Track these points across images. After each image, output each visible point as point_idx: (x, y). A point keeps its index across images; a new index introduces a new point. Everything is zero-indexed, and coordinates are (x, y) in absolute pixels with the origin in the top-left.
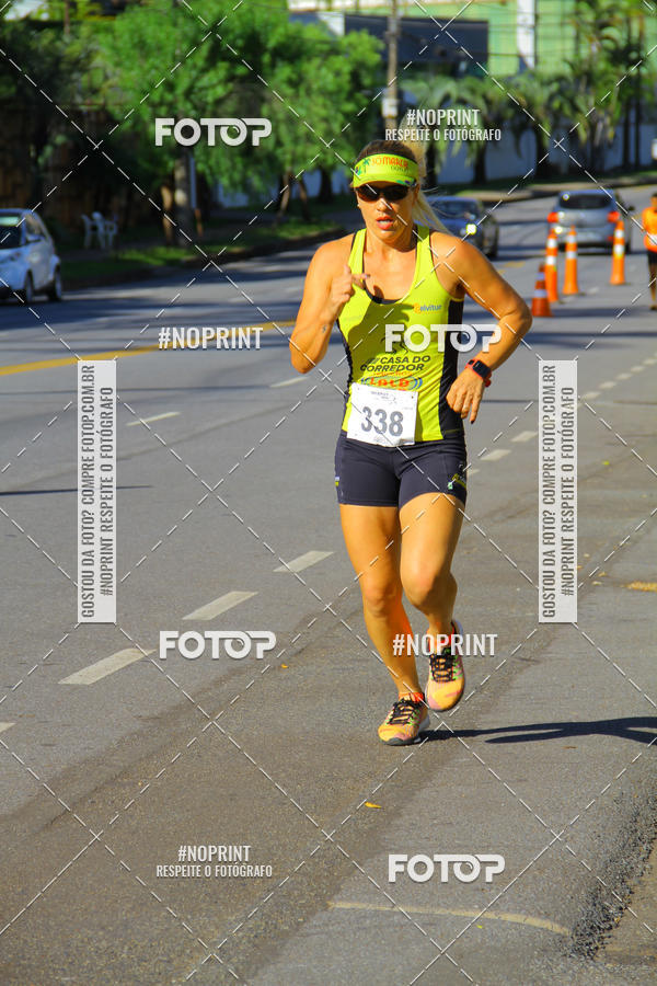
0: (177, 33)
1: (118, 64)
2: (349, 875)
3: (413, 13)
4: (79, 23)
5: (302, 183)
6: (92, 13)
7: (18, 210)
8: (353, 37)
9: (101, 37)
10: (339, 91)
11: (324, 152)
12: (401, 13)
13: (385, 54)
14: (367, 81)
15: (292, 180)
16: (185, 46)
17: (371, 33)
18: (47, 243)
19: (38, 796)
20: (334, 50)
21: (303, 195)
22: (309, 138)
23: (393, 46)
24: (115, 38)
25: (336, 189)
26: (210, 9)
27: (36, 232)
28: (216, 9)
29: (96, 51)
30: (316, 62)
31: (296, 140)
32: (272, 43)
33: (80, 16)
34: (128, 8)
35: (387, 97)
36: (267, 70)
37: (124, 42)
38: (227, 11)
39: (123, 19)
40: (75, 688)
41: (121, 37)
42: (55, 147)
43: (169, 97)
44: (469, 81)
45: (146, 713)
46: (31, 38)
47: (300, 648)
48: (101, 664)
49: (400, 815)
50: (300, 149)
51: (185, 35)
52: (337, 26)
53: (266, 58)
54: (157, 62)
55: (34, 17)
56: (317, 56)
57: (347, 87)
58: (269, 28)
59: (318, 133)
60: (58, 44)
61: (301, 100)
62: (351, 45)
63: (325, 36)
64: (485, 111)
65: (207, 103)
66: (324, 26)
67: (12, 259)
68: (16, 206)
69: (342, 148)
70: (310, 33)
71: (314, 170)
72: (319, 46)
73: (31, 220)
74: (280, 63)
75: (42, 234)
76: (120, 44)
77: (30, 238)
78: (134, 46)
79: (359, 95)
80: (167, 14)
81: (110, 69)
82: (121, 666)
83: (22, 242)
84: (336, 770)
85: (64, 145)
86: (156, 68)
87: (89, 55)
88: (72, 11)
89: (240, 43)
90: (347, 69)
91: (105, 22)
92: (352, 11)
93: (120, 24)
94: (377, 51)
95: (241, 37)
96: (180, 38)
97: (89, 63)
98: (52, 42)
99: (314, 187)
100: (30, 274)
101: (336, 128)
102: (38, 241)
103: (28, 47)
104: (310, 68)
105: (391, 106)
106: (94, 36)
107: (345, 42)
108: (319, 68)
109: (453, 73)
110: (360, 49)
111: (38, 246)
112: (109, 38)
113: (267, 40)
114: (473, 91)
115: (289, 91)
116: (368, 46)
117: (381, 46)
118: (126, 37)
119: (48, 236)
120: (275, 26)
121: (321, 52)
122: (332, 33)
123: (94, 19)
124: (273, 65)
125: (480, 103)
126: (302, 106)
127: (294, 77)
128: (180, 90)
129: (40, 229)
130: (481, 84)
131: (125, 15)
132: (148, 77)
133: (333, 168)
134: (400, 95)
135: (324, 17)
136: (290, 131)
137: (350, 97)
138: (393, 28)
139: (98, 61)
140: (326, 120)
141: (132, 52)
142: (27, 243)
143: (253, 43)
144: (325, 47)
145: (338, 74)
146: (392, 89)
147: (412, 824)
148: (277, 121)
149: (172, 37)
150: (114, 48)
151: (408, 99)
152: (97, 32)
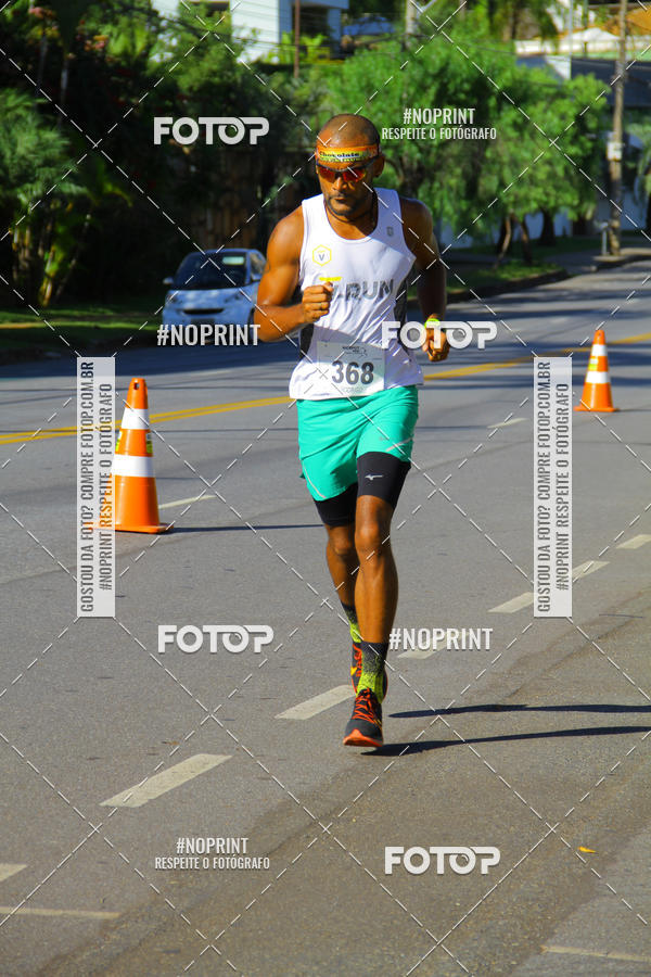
0: (404, 78)
1: (345, 107)
2: (563, 919)
3: (640, 57)
4: (309, 66)
5: (524, 225)
6: (321, 57)
7: (243, 250)
8: (580, 81)
9: (330, 81)
10: (564, 134)
11: (547, 195)
12: (629, 56)
13: (611, 98)
14: (592, 124)
15: (513, 223)
16: (412, 90)
17: (597, 78)
20: (561, 94)
21: (525, 237)
22: (533, 181)
23: (620, 90)
24: (343, 82)
25: (558, 231)
26: (438, 53)
28: (444, 53)
29: (325, 95)
30: (542, 105)
31: (520, 182)
32: (498, 86)
33: (309, 60)
34: (356, 52)
35: (614, 140)
36: (493, 114)
37: (352, 85)
38: (455, 56)
39: (352, 62)
40: (290, 722)
41: (349, 81)
47: (514, 689)
48: (317, 699)
49: (615, 861)
50: (522, 192)
51: (413, 79)
52: (564, 69)
53: (492, 102)
54: (384, 106)
55: (265, 60)
56: (542, 100)
57: (572, 131)
58: (496, 72)
59: (541, 175)
60: (288, 86)
61: (526, 143)
62: (576, 88)
63: (551, 80)
65: (431, 146)
66: (551, 70)
67: (235, 297)
68: (242, 246)
69: (566, 191)
70: (537, 76)
71: (536, 212)
72: (545, 90)
73: (256, 259)
74: (505, 108)
76: (348, 87)
77: (254, 277)
78: (362, 90)
79: (583, 138)
80: (396, 59)
82: (336, 703)
83: (247, 281)
84: (550, 813)
85: (291, 186)
86: (383, 111)
87: (318, 98)
88: (302, 54)
89: (466, 86)
90: (572, 112)
91: (334, 65)
92: (579, 55)
93: (349, 67)
94: (603, 95)
95: (467, 81)
96: (408, 81)
97: (318, 106)
98: (282, 85)
99: (536, 228)
101: (560, 171)
103: (259, 91)
104: (536, 111)
105: (616, 149)
106: (323, 80)
107: (571, 85)
108: (545, 111)
110: (586, 92)
113: (493, 84)
115: (513, 134)
116: (594, 90)
117: (608, 90)
118: (354, 80)
120: (501, 70)
121: (547, 95)
122: (558, 76)
123: (323, 63)
124: (499, 109)
126: (526, 149)
127: (520, 120)
131: (354, 59)
133: (556, 209)
134: (625, 138)
135: (552, 61)
136: (513, 174)
137: (575, 140)
138: (620, 73)
139: (326, 104)
140: (549, 162)
141: (360, 95)
142: (252, 282)
143: (479, 87)
144: (551, 91)
145: (563, 117)
146: (616, 133)
147: (627, 870)
148: (502, 164)
149: (400, 81)
150: (342, 91)
151: (633, 143)
152: (326, 75)
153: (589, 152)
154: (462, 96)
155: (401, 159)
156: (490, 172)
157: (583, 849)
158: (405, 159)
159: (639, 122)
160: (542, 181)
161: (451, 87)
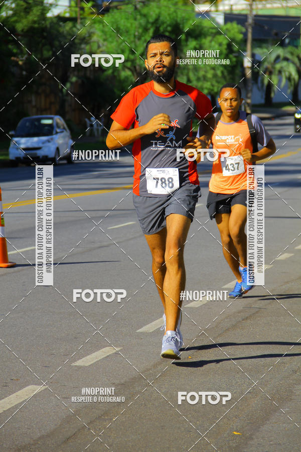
0: (136, 24)
1: (105, 40)
3: (261, 13)
4: (85, 18)
6: (92, 13)
7: (52, 116)
8: (229, 25)
9: (97, 26)
11: (213, 86)
12: (254, 12)
13: (245, 34)
14: (236, 47)
16: (140, 31)
17: (238, 23)
18: (67, 133)
19: (60, 425)
20: (219, 33)
22: (205, 79)
23: (250, 30)
24: (103, 26)
26: (154, 11)
27: (62, 127)
28: (157, 11)
29: (93, 33)
30: (209, 38)
31: (198, 79)
32: (186, 29)
33: (85, 15)
34: (111, 11)
35: (247, 57)
36: (183, 43)
38: (163, 12)
39: (108, 16)
40: (80, 367)
41: (106, 25)
42: (72, 83)
43: (132, 57)
44: (290, 48)
45: (117, 382)
46: (60, 26)
48: (94, 355)
51: (140, 24)
52: (220, 20)
53: (183, 37)
55: (62, 15)
56: (209, 35)
57: (225, 52)
58: (185, 21)
59: (209, 75)
60: (74, 29)
62: (227, 29)
63: (214, 25)
64: (298, 64)
66: (214, 20)
67: (49, 141)
68: (51, 114)
70: (206, 23)
72: (211, 30)
73: (59, 121)
74: (190, 40)
75: (64, 128)
76: (106, 29)
77: (58, 130)
79: (231, 56)
80: (131, 14)
81: (101, 42)
82: (104, 355)
83: (54, 132)
84: (218, 414)
85: (76, 82)
87: (90, 35)
88: (82, 12)
89: (169, 29)
90: (225, 42)
91: (99, 18)
92: (228, 12)
93: (107, 19)
94: (241, 33)
95: (170, 25)
96: (138, 26)
97: (91, 39)
98: (71, 28)
100: (58, 149)
101: (219, 73)
102: (62, 132)
103: (58, 31)
104: (206, 41)
105: (248, 62)
106: (93, 25)
107: (224, 28)
108: (211, 42)
109: (282, 45)
110: (233, 31)
111: (62, 134)
112: (101, 26)
113: (183, 27)
114: (292, 54)
116: (236, 30)
117: (244, 30)
119: (68, 130)
120: (187, 20)
121: (212, 33)
122: (217, 23)
123: (93, 16)
124: (187, 40)
125: (296, 60)
128: (138, 53)
129: (63, 125)
130: (296, 50)
131: (110, 14)
132: (121, 46)
134: (253, 56)
135: (214, 15)
136: (195, 75)
137: (226, 57)
138: (250, 21)
139: (95, 38)
141: (113, 33)
142: (57, 133)
143: (176, 28)
144: (214, 31)
145: (220, 45)
146: (249, 53)
147: (259, 444)
148: (188, 69)
149: (134, 26)
150: (103, 31)
151: (257, 58)
152: (95, 23)
153: (235, 63)
154: (167, 34)
155: (135, 67)
156: (182, 74)
157: (235, 433)
158: (137, 68)
159: (260, 47)
160: (210, 78)
161: (161, 29)
